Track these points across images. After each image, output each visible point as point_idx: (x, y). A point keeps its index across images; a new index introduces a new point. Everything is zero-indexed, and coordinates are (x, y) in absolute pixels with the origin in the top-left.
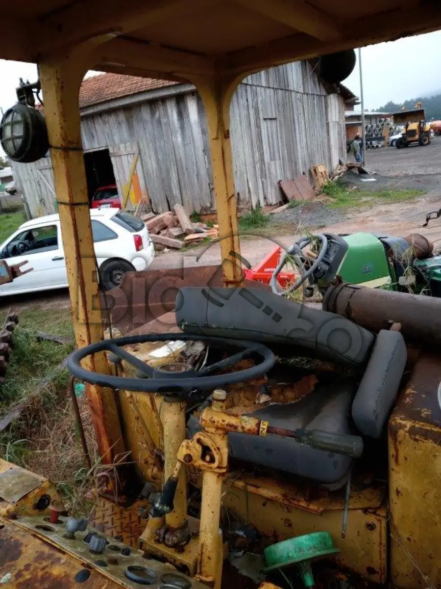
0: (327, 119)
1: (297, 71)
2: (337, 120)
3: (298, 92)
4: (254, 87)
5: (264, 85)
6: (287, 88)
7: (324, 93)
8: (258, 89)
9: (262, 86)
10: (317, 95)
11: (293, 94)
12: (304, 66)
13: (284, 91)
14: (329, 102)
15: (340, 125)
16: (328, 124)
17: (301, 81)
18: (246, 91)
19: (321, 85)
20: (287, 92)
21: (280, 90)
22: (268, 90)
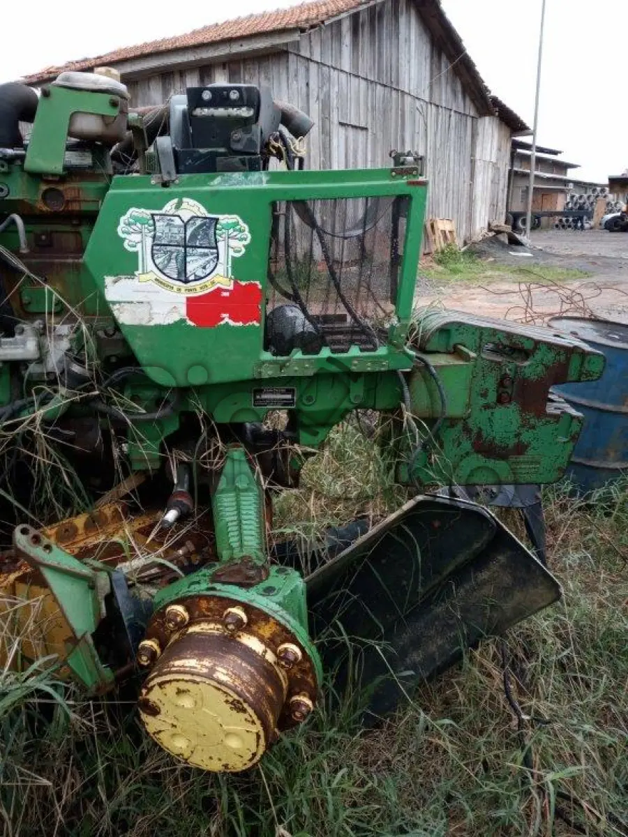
0: (473, 155)
1: (420, 64)
2: (494, 160)
3: (419, 99)
4: (325, 69)
5: (347, 67)
6: (394, 86)
7: (472, 113)
8: (334, 74)
9: (342, 71)
10: (455, 112)
11: (408, 99)
12: (436, 59)
13: (387, 89)
14: (480, 130)
15: (498, 169)
16: (473, 162)
17: (427, 82)
18: (307, 70)
19: (468, 99)
20: (394, 93)
21: (379, 86)
22: (354, 81)
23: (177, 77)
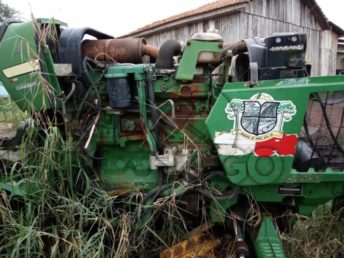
0: (320, 46)
1: (296, 11)
2: (330, 48)
3: (295, 25)
4: (255, 17)
5: (264, 15)
6: (284, 21)
7: (319, 29)
8: (259, 18)
9: (262, 17)
10: (311, 29)
11: (290, 26)
12: (303, 8)
13: (281, 22)
14: (323, 35)
15: (332, 52)
16: (320, 50)
17: (299, 18)
18: (248, 18)
19: (317, 24)
20: (285, 24)
21: (278, 22)
22: (267, 20)
23: (194, 25)
